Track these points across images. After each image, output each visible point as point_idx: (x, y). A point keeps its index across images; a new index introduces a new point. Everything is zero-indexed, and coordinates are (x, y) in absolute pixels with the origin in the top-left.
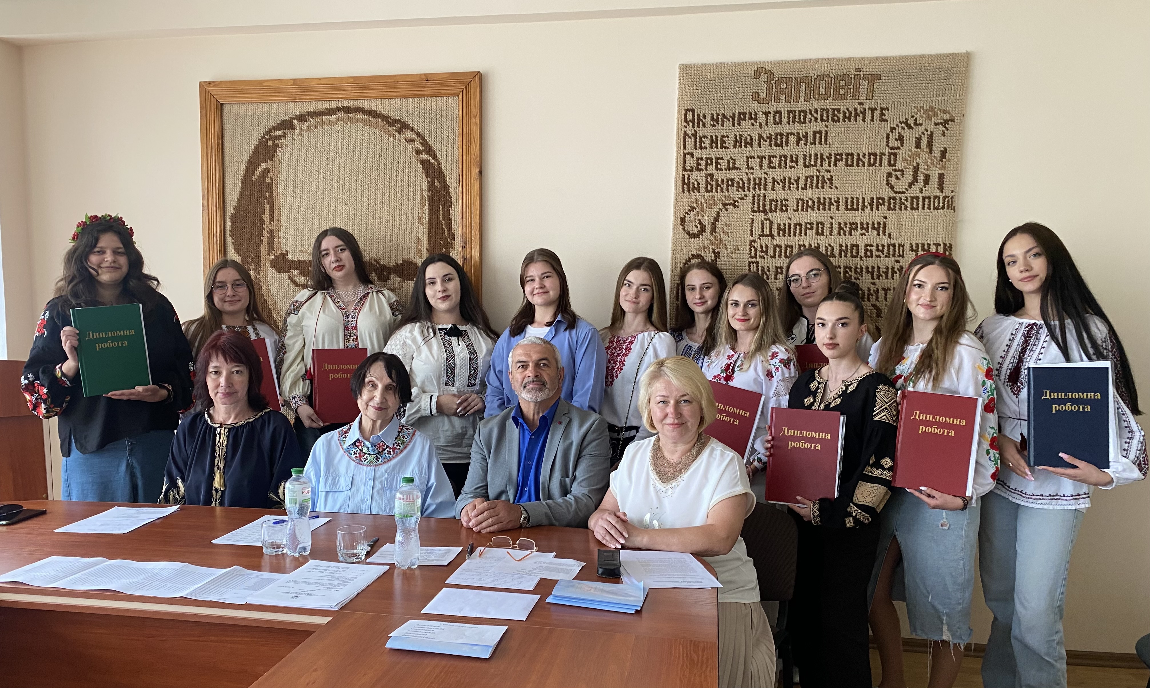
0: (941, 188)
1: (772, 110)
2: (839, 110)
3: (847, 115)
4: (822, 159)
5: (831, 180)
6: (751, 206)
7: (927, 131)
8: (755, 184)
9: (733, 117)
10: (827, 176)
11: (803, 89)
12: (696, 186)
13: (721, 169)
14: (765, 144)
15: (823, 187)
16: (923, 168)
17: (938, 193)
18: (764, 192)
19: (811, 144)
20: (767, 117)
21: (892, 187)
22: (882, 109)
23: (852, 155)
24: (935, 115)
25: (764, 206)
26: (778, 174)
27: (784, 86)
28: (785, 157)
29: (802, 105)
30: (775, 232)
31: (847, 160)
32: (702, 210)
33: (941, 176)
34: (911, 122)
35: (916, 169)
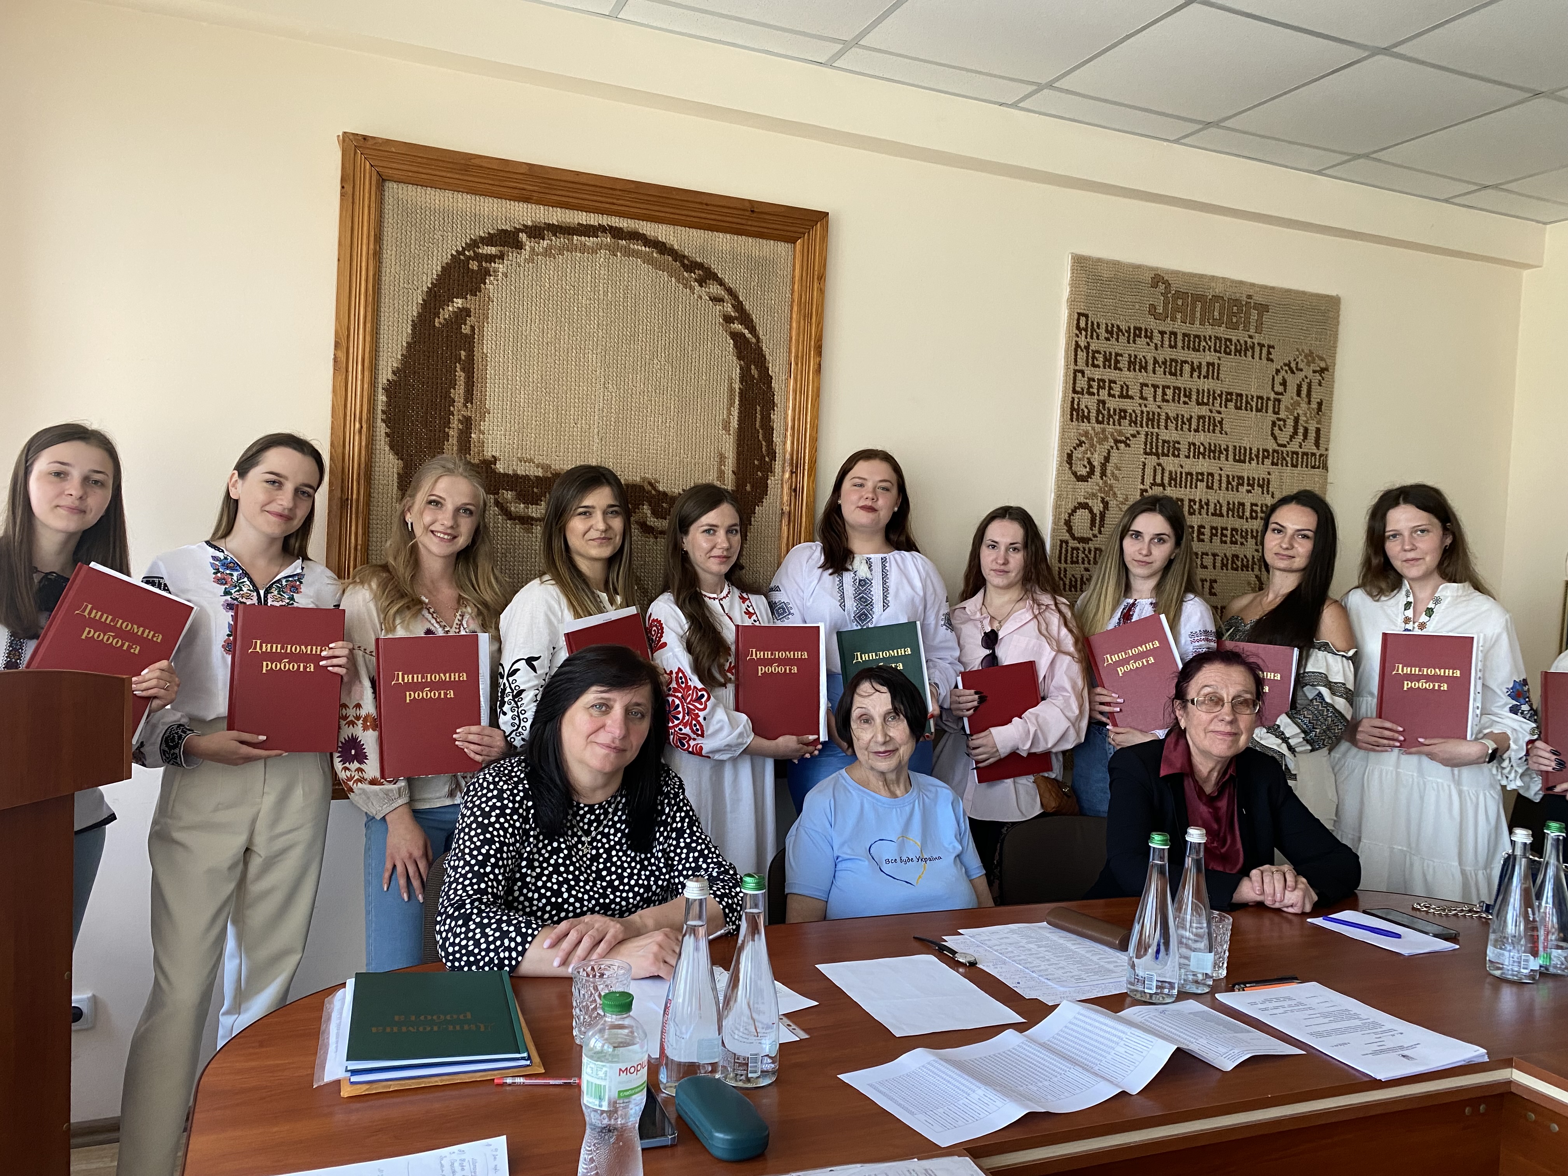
0: (1317, 444)
1: (1168, 330)
2: (1230, 340)
3: (1239, 347)
4: (1215, 398)
5: (1221, 423)
6: (1143, 446)
7: (1306, 378)
8: (1148, 419)
9: (1129, 331)
10: (1218, 419)
11: (1198, 309)
12: (1086, 414)
13: (1114, 396)
14: (1160, 370)
15: (1214, 432)
16: (1302, 418)
17: (1315, 451)
18: (1156, 430)
19: (1204, 377)
20: (1162, 337)
21: (1275, 438)
22: (1269, 347)
23: (1241, 395)
24: (1313, 362)
25: (1157, 448)
26: (1172, 409)
27: (1180, 302)
28: (1179, 389)
29: (1196, 329)
30: (1166, 481)
31: (1236, 400)
32: (1092, 446)
33: (1318, 431)
34: (1293, 365)
35: (1297, 420)
